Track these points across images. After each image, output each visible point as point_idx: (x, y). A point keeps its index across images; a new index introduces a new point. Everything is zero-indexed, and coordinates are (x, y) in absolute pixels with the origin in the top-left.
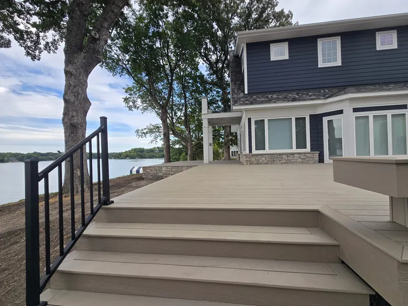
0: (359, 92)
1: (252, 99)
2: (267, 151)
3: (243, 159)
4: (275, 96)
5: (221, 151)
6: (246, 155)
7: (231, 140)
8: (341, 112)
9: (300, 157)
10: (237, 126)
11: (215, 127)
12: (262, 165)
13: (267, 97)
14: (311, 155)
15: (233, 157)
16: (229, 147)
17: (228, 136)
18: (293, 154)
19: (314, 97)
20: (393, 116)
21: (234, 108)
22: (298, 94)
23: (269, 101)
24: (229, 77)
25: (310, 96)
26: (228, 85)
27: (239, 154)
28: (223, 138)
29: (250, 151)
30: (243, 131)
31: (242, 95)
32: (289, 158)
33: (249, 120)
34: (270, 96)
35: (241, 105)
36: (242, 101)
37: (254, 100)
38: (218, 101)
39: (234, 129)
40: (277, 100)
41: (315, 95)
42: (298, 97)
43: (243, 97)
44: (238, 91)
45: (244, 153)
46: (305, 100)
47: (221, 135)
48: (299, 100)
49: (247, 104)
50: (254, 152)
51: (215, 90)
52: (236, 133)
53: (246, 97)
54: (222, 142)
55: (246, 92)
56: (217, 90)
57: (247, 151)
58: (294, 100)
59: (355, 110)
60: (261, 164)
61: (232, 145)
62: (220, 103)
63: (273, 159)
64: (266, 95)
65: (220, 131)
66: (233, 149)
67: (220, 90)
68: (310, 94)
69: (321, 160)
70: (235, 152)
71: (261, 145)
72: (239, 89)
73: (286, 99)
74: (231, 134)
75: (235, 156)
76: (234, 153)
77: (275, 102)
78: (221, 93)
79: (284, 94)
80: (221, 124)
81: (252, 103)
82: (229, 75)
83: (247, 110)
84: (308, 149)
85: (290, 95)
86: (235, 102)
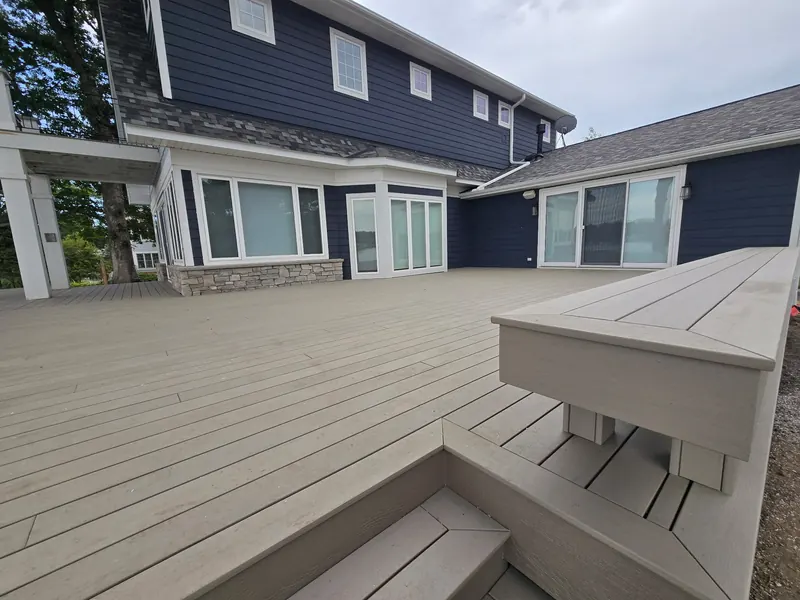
0: (395, 157)
1: (186, 119)
2: (243, 258)
3: (178, 282)
4: (250, 127)
5: (99, 253)
6: (186, 271)
7: (132, 224)
8: (371, 188)
9: (312, 271)
10: (147, 189)
11: (67, 182)
12: (231, 294)
13: (231, 125)
14: (330, 265)
15: (146, 269)
16: (127, 247)
17: (119, 214)
18: (299, 265)
19: (331, 151)
20: (431, 205)
21: (130, 131)
22: (301, 136)
23: (238, 136)
24: (100, 39)
25: (324, 146)
26: (102, 63)
27: (164, 266)
28: (102, 219)
29: (198, 259)
30: (169, 203)
31: (152, 97)
32: (292, 274)
33: (187, 177)
34: (238, 124)
35: (151, 125)
36: (154, 115)
37: (195, 121)
38: (65, 102)
39: (136, 195)
40: (256, 138)
41: (331, 146)
42: (299, 141)
43: (157, 106)
44: (137, 83)
45: (178, 263)
46: (315, 152)
47: (95, 209)
48: (304, 150)
49: (172, 129)
50: (209, 260)
51: (46, 64)
52: (147, 209)
53: (167, 109)
54: (99, 228)
55: (168, 93)
56: (58, 65)
57: (190, 261)
58: (294, 147)
59: (392, 189)
60: (231, 290)
61: (136, 238)
62: (76, 112)
63: (258, 277)
64: (229, 120)
65: (86, 196)
66: (140, 248)
67: (68, 70)
68: (323, 141)
69: (347, 275)
70: (148, 255)
71: (224, 243)
72: (140, 76)
73: (276, 141)
74: (133, 210)
75: (149, 265)
76: (148, 259)
77: (252, 142)
78: (76, 80)
79: (273, 129)
80: (85, 175)
81: (189, 130)
82: (98, 31)
83: (175, 147)
84: (325, 255)
85: (284, 134)
86: (132, 115)
